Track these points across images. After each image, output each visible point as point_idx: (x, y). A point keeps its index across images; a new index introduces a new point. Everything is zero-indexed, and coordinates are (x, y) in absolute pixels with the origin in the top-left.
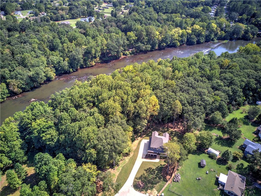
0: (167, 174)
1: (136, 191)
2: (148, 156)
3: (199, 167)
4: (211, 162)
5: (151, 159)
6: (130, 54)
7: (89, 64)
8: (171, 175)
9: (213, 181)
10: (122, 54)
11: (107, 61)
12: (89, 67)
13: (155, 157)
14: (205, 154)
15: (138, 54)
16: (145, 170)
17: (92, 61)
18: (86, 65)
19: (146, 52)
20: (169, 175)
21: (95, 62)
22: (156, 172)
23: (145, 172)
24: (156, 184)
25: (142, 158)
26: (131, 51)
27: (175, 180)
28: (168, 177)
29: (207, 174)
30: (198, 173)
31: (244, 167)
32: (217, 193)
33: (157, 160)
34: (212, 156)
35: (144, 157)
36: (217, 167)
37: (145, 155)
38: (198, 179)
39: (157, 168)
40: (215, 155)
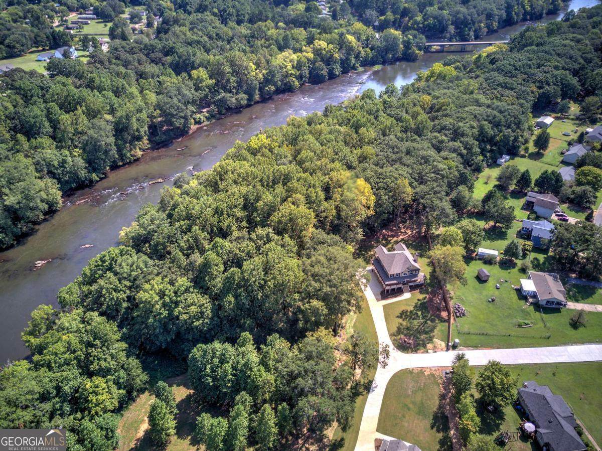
0: (439, 310)
1: (408, 353)
2: (385, 295)
3: (480, 283)
4: (492, 269)
5: (396, 297)
6: (208, 119)
7: (128, 154)
8: (447, 309)
9: (515, 296)
10: (193, 121)
11: (163, 142)
12: (130, 163)
13: (399, 292)
14: (476, 260)
15: (223, 117)
16: (398, 317)
17: (135, 148)
18: (122, 160)
19: (238, 110)
20: (444, 310)
21: (140, 149)
22: (419, 313)
23: (400, 320)
24: (432, 331)
25: (378, 300)
26: (208, 112)
27: (458, 314)
28: (444, 314)
29: (499, 288)
30: (485, 293)
31: (541, 263)
32: (530, 311)
33: (407, 295)
34: (488, 261)
35: (380, 297)
36: (505, 274)
38: (490, 300)
39: (416, 307)
40: (494, 257)
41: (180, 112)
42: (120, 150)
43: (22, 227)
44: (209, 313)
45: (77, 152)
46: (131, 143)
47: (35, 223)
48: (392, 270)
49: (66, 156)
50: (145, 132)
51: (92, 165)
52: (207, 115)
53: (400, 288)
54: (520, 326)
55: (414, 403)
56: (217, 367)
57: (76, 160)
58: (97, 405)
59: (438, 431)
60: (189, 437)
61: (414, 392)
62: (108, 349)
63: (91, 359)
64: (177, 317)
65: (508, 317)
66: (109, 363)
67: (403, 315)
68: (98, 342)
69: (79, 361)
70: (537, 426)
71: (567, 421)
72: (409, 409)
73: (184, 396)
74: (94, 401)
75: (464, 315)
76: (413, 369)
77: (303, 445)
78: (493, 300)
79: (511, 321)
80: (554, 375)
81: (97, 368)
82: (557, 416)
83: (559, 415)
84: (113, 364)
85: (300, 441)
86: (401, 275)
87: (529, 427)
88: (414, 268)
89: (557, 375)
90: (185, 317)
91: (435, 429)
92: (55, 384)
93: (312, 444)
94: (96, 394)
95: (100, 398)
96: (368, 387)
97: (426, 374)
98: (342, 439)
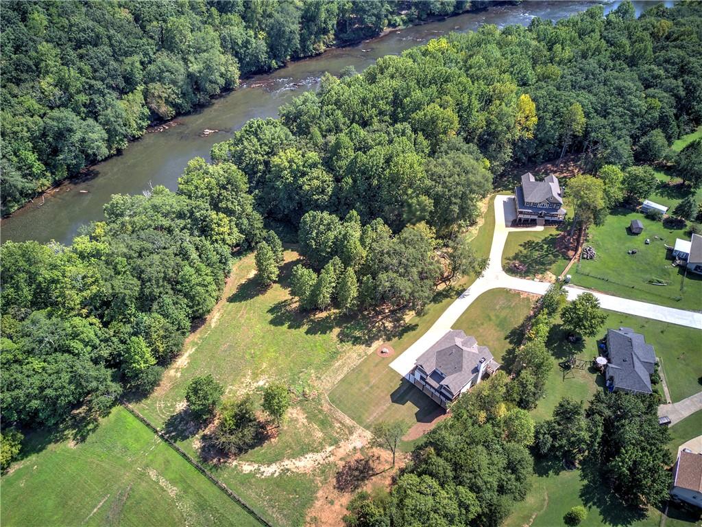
0: (568, 249)
1: (515, 276)
2: (516, 223)
3: (628, 234)
4: (652, 225)
5: (527, 227)
6: (405, 22)
7: (311, 47)
8: (576, 250)
9: (663, 253)
10: (386, 21)
11: (350, 40)
12: (311, 57)
13: (533, 223)
14: (637, 212)
15: (422, 23)
16: (521, 245)
17: (319, 42)
18: (304, 51)
19: (441, 17)
20: (572, 250)
21: (324, 43)
22: (546, 246)
23: (522, 249)
24: (550, 264)
25: (507, 226)
26: (406, 15)
27: (585, 256)
28: (571, 253)
29: (648, 244)
30: (628, 244)
32: (672, 272)
33: (539, 228)
34: (652, 216)
35: (510, 224)
36: (665, 232)
37: (509, 221)
38: (630, 252)
39: (545, 239)
40: (659, 213)
41: (374, 9)
42: (303, 40)
43: (201, 97)
44: (330, 190)
45: (262, 35)
46: (317, 35)
47: (213, 97)
48: (530, 198)
49: (250, 36)
50: (333, 26)
51: (273, 51)
52: (405, 18)
53: (535, 220)
54: (651, 282)
55: (497, 317)
56: (322, 233)
57: (260, 44)
58: (218, 234)
59: (510, 343)
60: (290, 289)
61: (502, 308)
62: (236, 195)
63: (221, 197)
64: (301, 187)
65: (642, 271)
66: (235, 206)
67: (528, 245)
68: (229, 186)
69: (212, 198)
70: (609, 361)
71: (644, 366)
72: (490, 320)
73: (294, 259)
74: (216, 230)
75: (591, 258)
76: (510, 290)
77: (382, 319)
78: (633, 253)
79: (642, 276)
80: (662, 332)
81: (224, 206)
82: (635, 358)
83: (638, 358)
84: (238, 208)
85: (380, 317)
86: (539, 206)
87: (602, 361)
88: (556, 202)
89: (665, 333)
90: (306, 187)
91: (508, 340)
92: (189, 208)
93: (390, 322)
94: (219, 225)
95: (222, 229)
96: (460, 293)
97: (522, 296)
98: (417, 325)
